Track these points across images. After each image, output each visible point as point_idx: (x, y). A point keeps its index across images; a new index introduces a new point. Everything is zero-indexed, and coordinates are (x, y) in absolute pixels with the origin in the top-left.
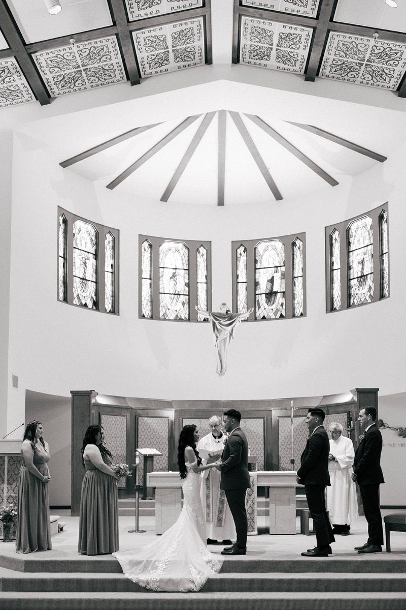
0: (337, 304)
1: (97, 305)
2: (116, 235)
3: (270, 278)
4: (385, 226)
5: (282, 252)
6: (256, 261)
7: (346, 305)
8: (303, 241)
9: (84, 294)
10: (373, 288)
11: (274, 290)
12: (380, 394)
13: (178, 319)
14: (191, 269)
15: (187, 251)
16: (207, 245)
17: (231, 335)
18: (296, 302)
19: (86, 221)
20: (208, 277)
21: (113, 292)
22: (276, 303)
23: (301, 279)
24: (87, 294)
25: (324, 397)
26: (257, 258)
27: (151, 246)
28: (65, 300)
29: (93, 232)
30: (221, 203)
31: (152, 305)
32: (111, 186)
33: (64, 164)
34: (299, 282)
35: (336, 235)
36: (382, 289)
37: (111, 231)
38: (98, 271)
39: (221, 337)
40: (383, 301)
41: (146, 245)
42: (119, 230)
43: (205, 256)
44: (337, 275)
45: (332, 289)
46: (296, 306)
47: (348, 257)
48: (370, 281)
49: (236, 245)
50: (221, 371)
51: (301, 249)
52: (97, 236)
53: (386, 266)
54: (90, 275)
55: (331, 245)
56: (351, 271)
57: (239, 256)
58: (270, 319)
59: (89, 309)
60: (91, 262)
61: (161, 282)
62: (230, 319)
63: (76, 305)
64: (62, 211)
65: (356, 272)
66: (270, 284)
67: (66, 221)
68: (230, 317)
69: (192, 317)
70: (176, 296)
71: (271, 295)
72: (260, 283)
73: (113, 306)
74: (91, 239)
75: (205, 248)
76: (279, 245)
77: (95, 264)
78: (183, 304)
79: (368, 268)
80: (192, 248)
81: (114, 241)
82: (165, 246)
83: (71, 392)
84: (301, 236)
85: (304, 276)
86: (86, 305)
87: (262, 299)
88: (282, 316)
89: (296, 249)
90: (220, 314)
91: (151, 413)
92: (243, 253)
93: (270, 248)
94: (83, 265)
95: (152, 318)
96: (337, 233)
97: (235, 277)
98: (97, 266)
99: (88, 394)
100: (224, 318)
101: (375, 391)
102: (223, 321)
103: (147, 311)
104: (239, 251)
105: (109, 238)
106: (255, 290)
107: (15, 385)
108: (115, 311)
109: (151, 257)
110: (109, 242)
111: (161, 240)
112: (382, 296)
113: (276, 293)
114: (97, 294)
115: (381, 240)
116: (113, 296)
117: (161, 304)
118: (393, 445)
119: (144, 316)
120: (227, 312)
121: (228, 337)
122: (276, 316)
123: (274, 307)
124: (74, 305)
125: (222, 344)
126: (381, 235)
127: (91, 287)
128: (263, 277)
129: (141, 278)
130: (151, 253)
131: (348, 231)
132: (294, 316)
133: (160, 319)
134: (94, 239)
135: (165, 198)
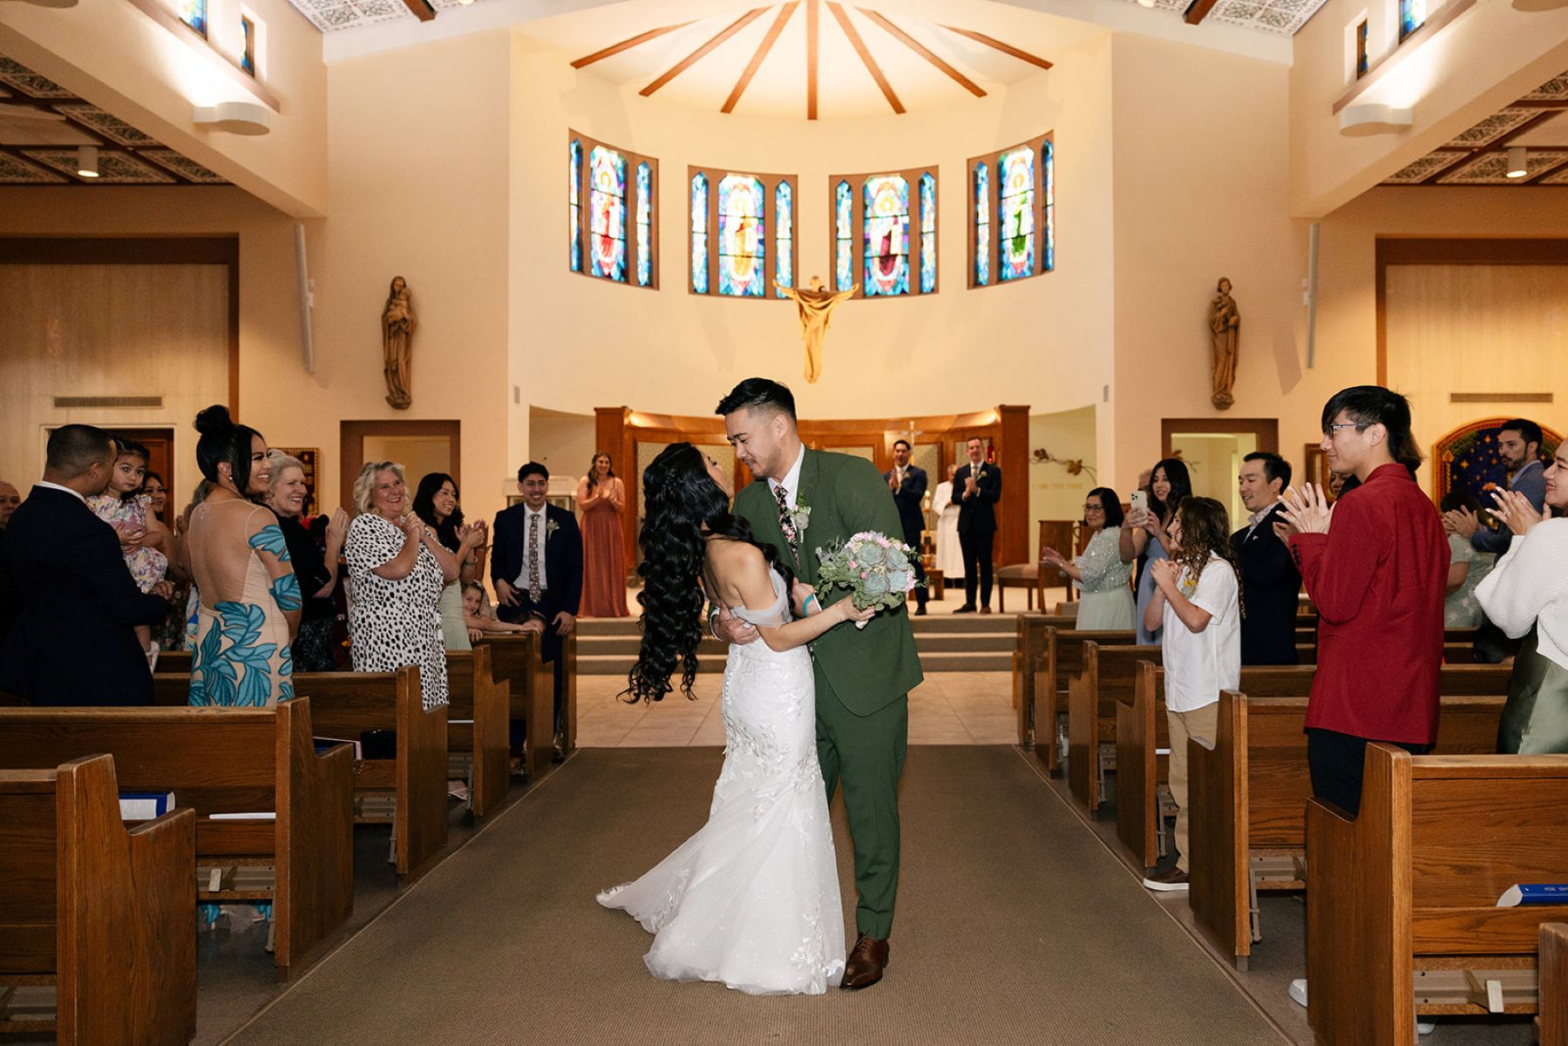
0: (983, 276)
1: (627, 274)
2: (653, 165)
3: (886, 234)
4: (1050, 165)
5: (905, 193)
6: (865, 207)
7: (995, 277)
8: (935, 176)
9: (607, 260)
10: (1033, 255)
11: (892, 252)
12: (1031, 413)
13: (747, 294)
14: (767, 218)
15: (761, 189)
16: (792, 181)
17: (826, 322)
18: (924, 270)
19: (609, 147)
20: (794, 230)
21: (650, 254)
22: (895, 271)
23: (932, 236)
24: (612, 259)
25: (960, 416)
26: (867, 202)
27: (706, 182)
28: (581, 269)
29: (619, 164)
30: (812, 115)
31: (708, 273)
32: (646, 92)
33: (578, 64)
34: (929, 242)
35: (983, 173)
36: (1045, 257)
37: (646, 161)
38: (628, 224)
39: (811, 326)
40: (1047, 276)
41: (699, 180)
42: (657, 160)
43: (789, 198)
44: (984, 233)
45: (976, 252)
46: (925, 277)
47: (1000, 206)
48: (1029, 244)
49: (835, 181)
50: (812, 376)
51: (933, 189)
52: (625, 169)
53: (1050, 222)
54: (616, 231)
55: (976, 187)
56: (1004, 226)
57: (839, 197)
58: (885, 296)
59: (615, 281)
60: (617, 211)
61: (721, 238)
62: (825, 299)
63: (596, 277)
64: (574, 136)
65: (1009, 231)
66: (886, 242)
67: (582, 150)
68: (824, 296)
69: (769, 293)
70: (745, 259)
71: (887, 260)
72: (872, 241)
73: (650, 277)
74: (617, 175)
75: (788, 184)
76: (900, 183)
77: (622, 212)
78: (756, 271)
79: (1027, 226)
80: (769, 184)
81: (650, 176)
82: (727, 184)
83: (596, 409)
84: (933, 171)
85: (936, 232)
86: (609, 277)
87: (875, 267)
88: (903, 292)
89: (926, 188)
90: (810, 291)
91: (709, 438)
92: (846, 194)
93: (887, 187)
94: (606, 216)
95: (708, 292)
96: (985, 169)
97: (834, 230)
98: (626, 216)
99: (620, 412)
100: (817, 298)
101: (1025, 409)
102: (814, 303)
103: (700, 284)
104: (839, 189)
105: (643, 172)
106: (865, 250)
107: (517, 400)
108: (652, 283)
109: (707, 199)
110: (643, 178)
111: (721, 174)
112: (1045, 268)
113: (895, 255)
114: (626, 258)
115: (1045, 185)
116: (650, 261)
117: (723, 272)
118: (1061, 486)
119: (695, 291)
120: (820, 289)
121: (822, 328)
122: (894, 290)
123: (892, 277)
124: (591, 276)
125: (814, 336)
126: (1045, 176)
127: (618, 247)
128: (876, 232)
129: (691, 233)
130: (707, 193)
131: (1000, 167)
132: (921, 292)
133: (720, 295)
134: (621, 175)
135: (727, 108)
